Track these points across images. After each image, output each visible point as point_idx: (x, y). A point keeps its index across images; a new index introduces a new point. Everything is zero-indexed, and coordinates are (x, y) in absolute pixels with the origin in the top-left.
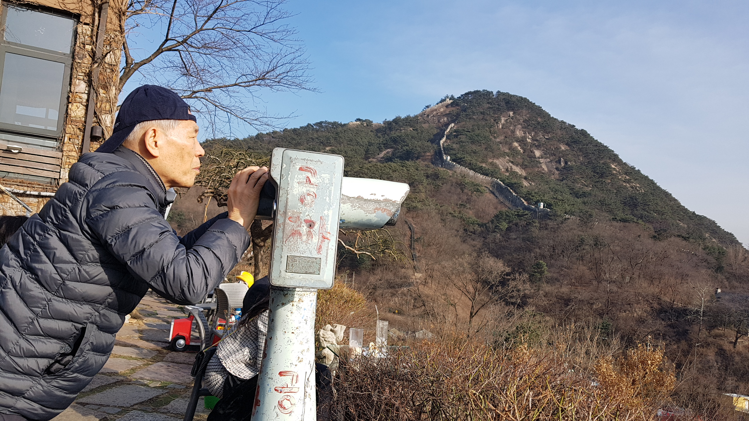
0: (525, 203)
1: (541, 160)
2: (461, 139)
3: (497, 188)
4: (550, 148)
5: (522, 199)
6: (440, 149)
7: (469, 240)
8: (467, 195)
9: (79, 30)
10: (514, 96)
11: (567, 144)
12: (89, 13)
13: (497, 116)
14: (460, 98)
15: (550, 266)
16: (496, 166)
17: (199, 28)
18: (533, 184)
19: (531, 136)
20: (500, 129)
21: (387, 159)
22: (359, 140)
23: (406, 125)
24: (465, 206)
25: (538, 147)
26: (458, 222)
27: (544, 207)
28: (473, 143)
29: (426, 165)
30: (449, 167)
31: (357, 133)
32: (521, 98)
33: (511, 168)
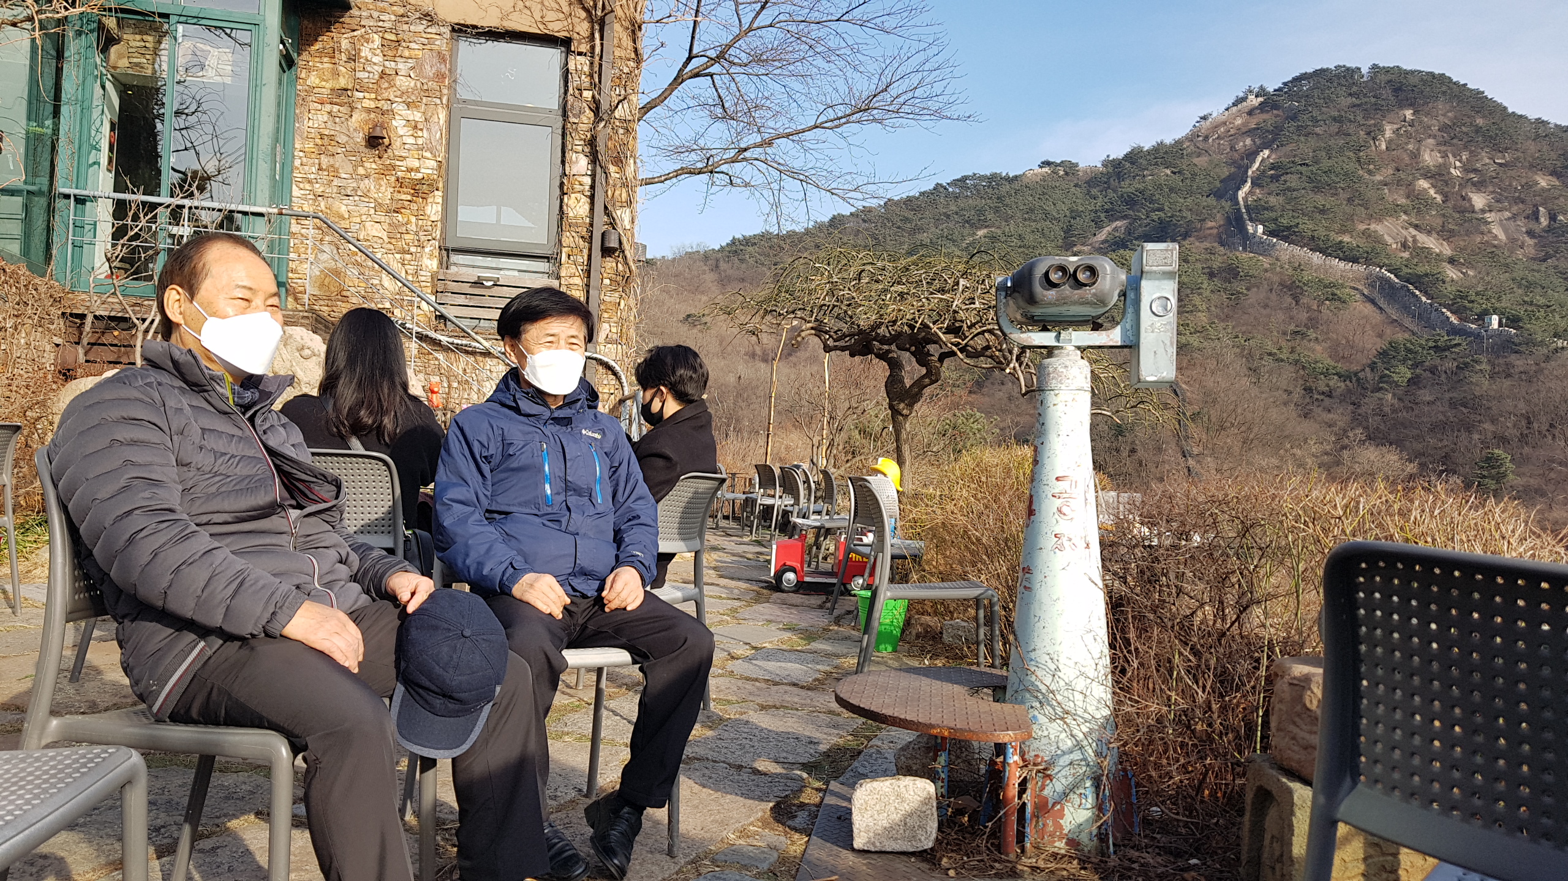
0: (1453, 319)
1: (1487, 215)
2: (1288, 184)
3: (1382, 288)
4: (1510, 185)
5: (1444, 310)
6: (1239, 210)
7: (1318, 411)
8: (1309, 309)
9: (571, 66)
10: (1412, 72)
11: (1554, 173)
12: (586, 34)
13: (1373, 122)
14: (1280, 89)
15: (1521, 461)
16: (1378, 239)
17: (745, 27)
18: (1471, 273)
19: (1460, 161)
20: (1382, 152)
21: (1115, 243)
22: (1050, 208)
23: (1156, 164)
24: (1304, 335)
25: (1479, 186)
26: (1288, 372)
27: (1500, 324)
28: (1317, 189)
29: (1206, 249)
30: (1263, 249)
31: (1044, 194)
32: (1432, 75)
33: (1415, 241)
